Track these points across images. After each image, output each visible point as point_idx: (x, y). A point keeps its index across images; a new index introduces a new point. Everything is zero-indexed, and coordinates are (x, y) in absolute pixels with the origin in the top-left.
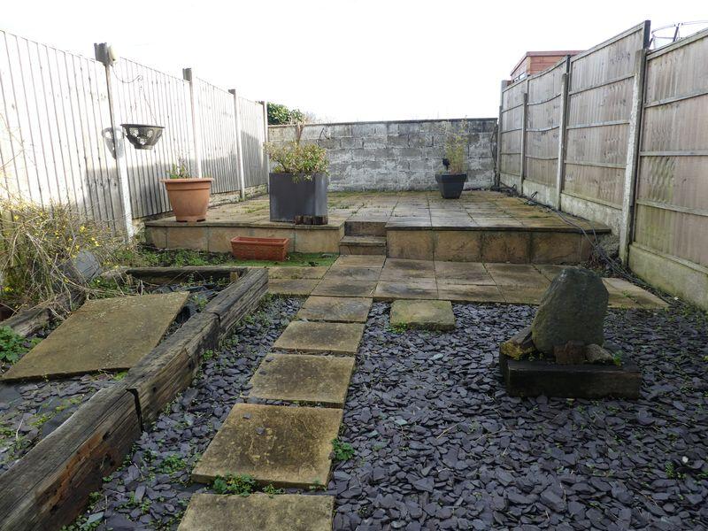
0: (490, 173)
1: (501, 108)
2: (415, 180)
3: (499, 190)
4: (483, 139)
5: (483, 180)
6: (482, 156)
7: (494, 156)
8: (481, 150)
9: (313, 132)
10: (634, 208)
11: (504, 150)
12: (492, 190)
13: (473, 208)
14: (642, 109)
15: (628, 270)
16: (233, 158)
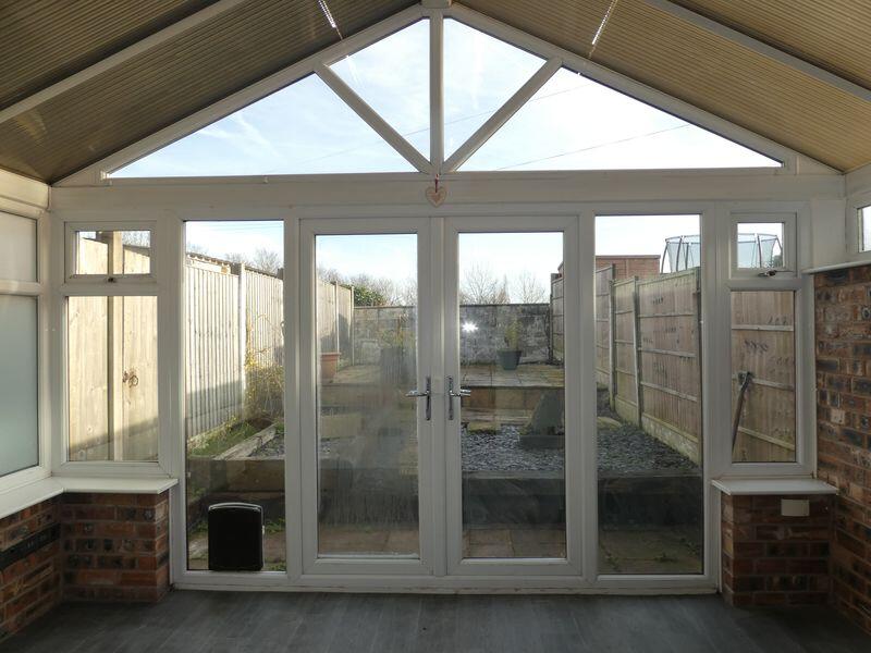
0: (545, 349)
1: (551, 296)
2: (482, 354)
3: (551, 364)
4: (538, 321)
5: (539, 356)
6: (537, 335)
7: (548, 334)
8: (536, 330)
9: (393, 313)
10: (614, 373)
11: (555, 331)
12: (547, 364)
13: (525, 376)
14: (614, 315)
15: (615, 411)
16: (332, 333)
